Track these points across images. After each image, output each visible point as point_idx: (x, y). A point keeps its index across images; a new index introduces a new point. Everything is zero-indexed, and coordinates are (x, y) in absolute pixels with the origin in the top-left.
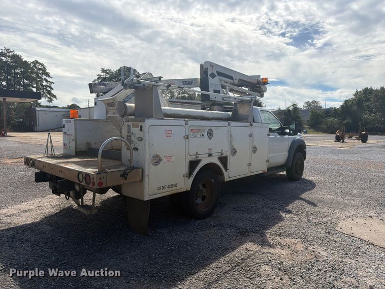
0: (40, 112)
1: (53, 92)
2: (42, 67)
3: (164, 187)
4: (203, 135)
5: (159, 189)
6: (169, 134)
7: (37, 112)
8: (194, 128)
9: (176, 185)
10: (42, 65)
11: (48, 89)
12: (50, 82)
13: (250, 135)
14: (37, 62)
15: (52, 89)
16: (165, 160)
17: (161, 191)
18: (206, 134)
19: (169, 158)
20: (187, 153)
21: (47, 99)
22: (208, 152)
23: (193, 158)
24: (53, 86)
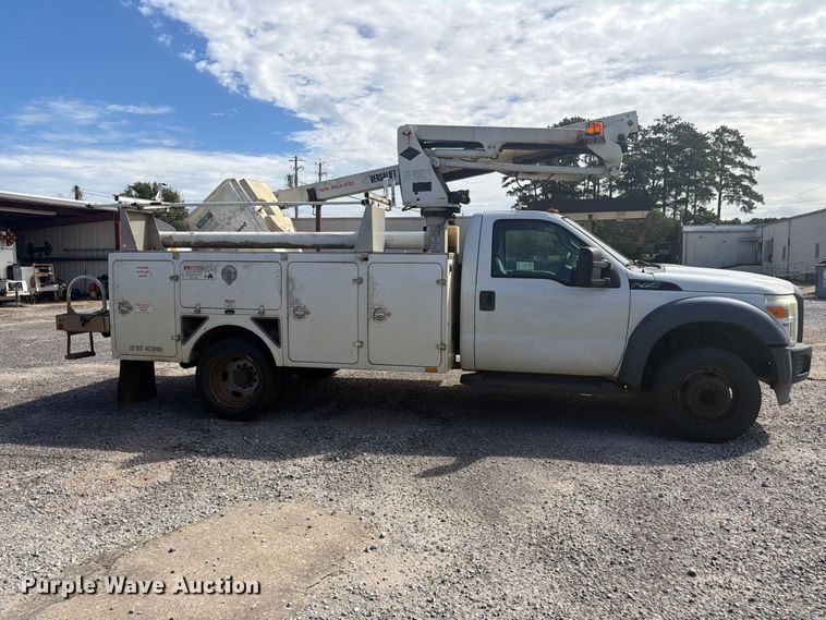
0: (689, 235)
1: (755, 188)
2: (735, 139)
3: (139, 348)
4: (211, 276)
5: (132, 348)
6: (144, 272)
7: (684, 235)
8: (191, 264)
9: (160, 349)
10: (735, 133)
11: (746, 183)
12: (749, 167)
13: (359, 281)
14: (724, 129)
15: (755, 182)
16: (137, 309)
17: (135, 352)
18: (218, 275)
19: (144, 308)
20: (178, 304)
21: (741, 206)
22: (224, 305)
23: (190, 312)
24: (756, 175)
